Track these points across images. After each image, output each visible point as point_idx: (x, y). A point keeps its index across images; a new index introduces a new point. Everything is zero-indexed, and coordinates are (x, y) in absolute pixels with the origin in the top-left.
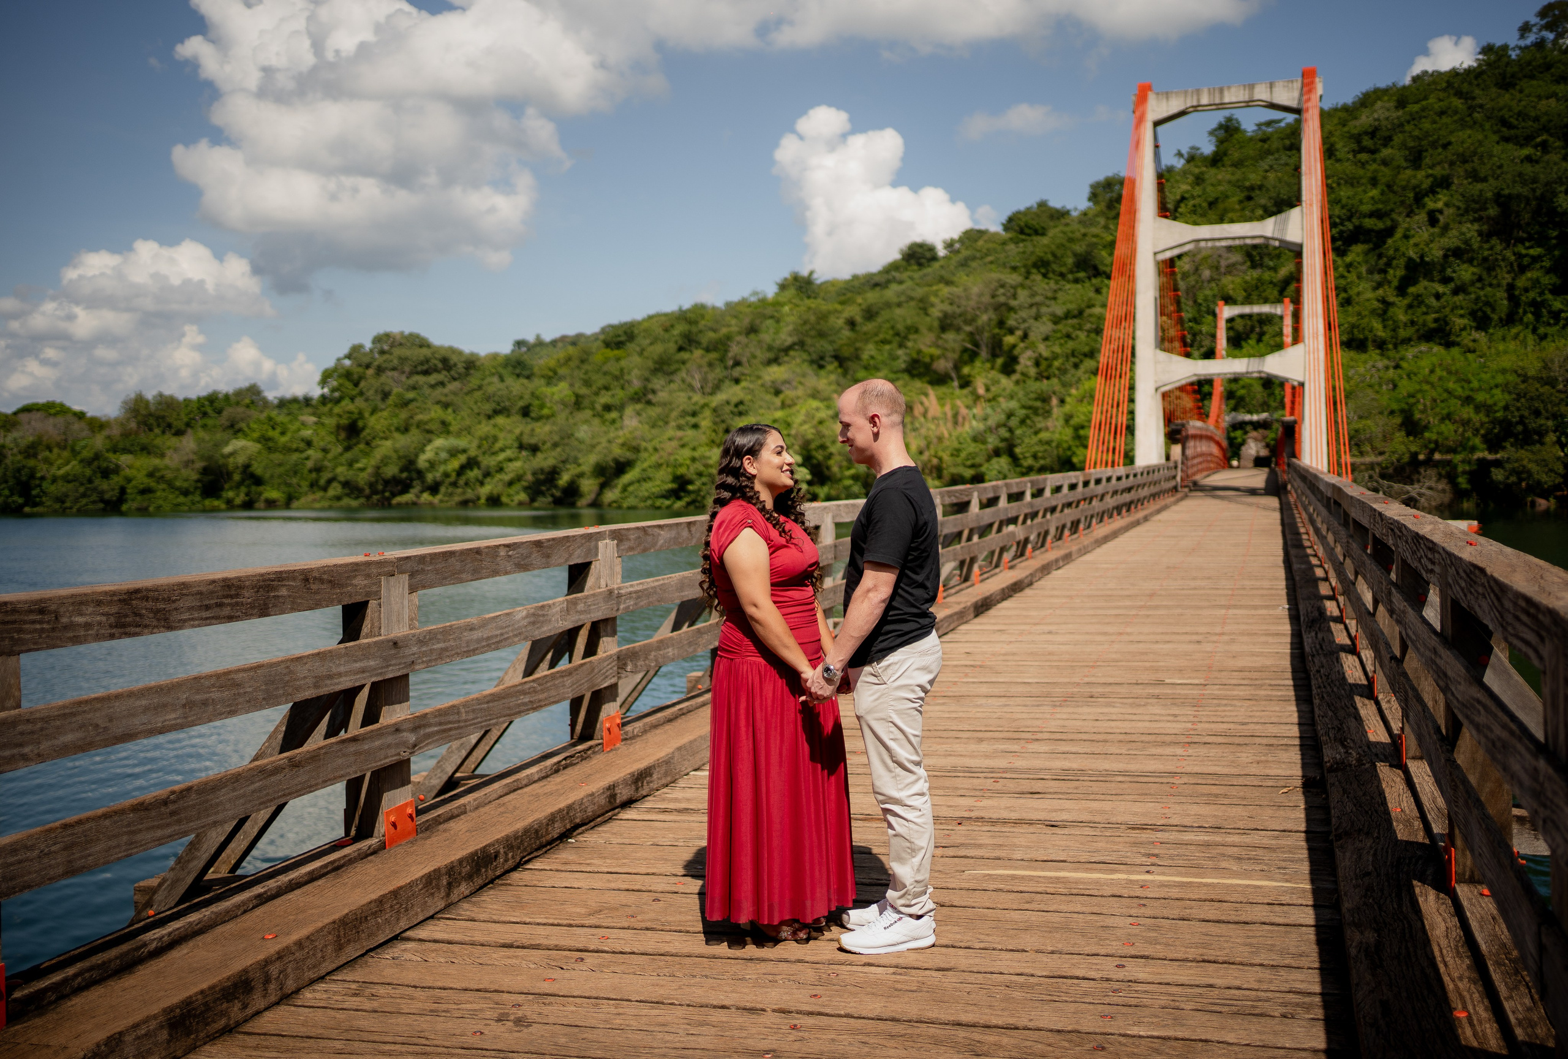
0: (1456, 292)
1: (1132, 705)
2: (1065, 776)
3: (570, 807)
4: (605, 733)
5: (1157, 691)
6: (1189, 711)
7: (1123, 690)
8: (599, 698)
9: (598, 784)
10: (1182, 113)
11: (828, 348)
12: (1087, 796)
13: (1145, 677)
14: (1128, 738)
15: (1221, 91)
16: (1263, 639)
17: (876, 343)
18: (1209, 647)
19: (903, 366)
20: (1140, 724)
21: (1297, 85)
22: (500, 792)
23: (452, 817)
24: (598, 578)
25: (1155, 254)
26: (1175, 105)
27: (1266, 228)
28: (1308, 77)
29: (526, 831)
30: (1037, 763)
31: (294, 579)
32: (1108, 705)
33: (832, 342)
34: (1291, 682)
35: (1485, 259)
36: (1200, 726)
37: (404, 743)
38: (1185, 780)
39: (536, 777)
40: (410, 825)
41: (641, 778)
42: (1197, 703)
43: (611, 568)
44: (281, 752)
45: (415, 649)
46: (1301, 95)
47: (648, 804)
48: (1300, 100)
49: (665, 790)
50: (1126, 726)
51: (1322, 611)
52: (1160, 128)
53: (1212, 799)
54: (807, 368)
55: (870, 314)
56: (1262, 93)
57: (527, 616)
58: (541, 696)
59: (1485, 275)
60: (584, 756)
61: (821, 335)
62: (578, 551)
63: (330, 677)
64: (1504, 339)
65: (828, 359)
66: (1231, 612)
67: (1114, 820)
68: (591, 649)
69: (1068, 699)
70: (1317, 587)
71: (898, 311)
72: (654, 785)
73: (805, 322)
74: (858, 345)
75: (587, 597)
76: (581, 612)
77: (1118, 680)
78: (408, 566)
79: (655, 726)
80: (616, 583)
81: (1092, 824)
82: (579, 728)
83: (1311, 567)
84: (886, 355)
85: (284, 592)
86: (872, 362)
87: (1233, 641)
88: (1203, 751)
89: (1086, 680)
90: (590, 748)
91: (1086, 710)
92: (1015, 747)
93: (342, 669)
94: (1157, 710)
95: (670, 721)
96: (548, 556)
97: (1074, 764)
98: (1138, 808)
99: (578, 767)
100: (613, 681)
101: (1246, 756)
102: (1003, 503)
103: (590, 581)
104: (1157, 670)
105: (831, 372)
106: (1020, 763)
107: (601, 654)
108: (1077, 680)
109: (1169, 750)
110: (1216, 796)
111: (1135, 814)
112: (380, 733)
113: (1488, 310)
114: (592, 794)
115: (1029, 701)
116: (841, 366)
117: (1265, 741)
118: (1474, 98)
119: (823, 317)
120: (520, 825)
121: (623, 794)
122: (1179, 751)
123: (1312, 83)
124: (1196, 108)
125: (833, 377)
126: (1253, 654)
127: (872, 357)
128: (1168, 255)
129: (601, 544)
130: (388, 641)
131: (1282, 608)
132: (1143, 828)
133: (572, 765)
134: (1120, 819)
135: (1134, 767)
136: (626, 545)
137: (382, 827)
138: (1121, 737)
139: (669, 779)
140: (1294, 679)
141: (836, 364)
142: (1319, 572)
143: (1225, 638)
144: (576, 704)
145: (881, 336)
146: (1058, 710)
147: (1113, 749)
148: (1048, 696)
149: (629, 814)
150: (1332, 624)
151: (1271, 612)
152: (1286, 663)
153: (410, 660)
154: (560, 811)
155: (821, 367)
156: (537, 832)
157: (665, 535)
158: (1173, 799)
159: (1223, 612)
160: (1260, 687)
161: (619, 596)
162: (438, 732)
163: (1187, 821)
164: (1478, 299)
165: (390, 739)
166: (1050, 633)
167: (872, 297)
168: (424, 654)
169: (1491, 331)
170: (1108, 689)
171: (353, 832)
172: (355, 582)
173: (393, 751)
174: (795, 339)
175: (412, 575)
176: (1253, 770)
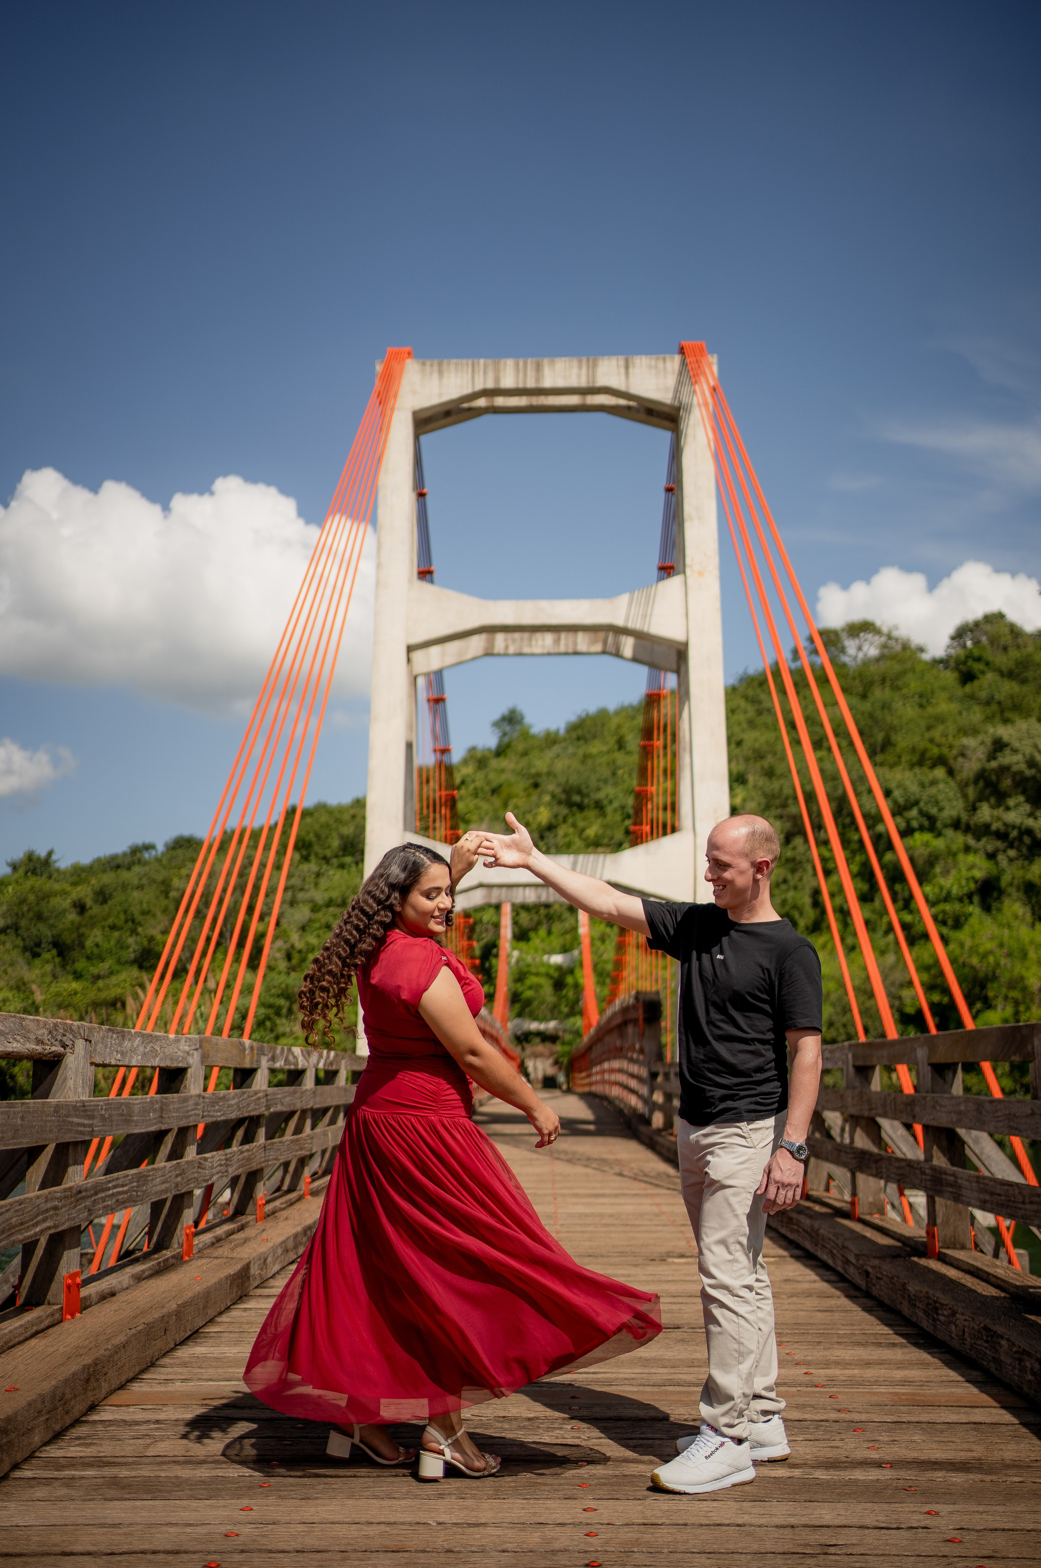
11: (47, 933)
17: (103, 928)
19: (132, 956)
25: (410, 649)
26: (454, 386)
33: (52, 926)
46: (679, 383)
48: (677, 391)
52: (423, 438)
54: (16, 955)
55: (103, 896)
56: (611, 373)
61: (39, 917)
65: (43, 946)
71: (136, 894)
73: (23, 901)
74: (82, 930)
84: (113, 943)
86: (96, 951)
105: (47, 962)
113: (796, 915)
116: (60, 954)
119: (46, 896)
123: (699, 364)
125: (48, 968)
127: (97, 945)
141: (54, 952)
145: (110, 921)
155: (36, 955)
167: (108, 878)
174: (9, 921)
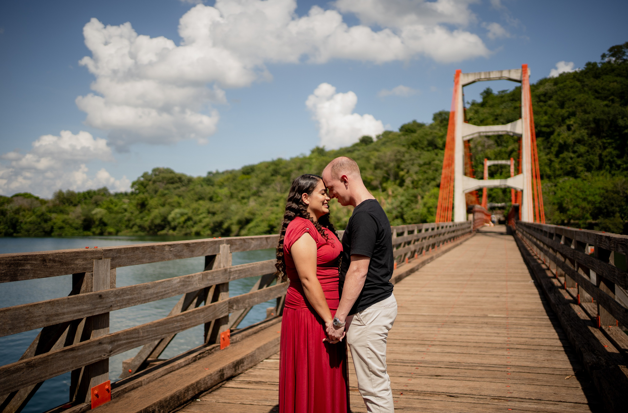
0: (578, 157)
1: (476, 327)
2: (451, 366)
3: (198, 383)
4: (221, 341)
5: (486, 320)
6: (504, 331)
7: (469, 319)
8: (219, 323)
9: (214, 369)
10: (474, 82)
12: (465, 378)
13: (478, 313)
14: (478, 345)
15: (489, 73)
16: (527, 296)
18: (504, 299)
20: (482, 338)
21: (520, 71)
22: (162, 374)
23: (133, 388)
24: (220, 263)
25: (463, 138)
26: (471, 79)
27: (508, 128)
28: (524, 68)
29: (172, 397)
30: (436, 358)
31: (36, 260)
32: (464, 327)
34: (547, 317)
35: (590, 144)
36: (511, 339)
37: (105, 351)
38: (513, 369)
39: (183, 364)
40: (107, 395)
41: (238, 364)
42: (506, 327)
43: (227, 258)
44: (36, 355)
45: (113, 299)
46: (522, 74)
47: (241, 378)
48: (521, 77)
49: (250, 370)
50: (476, 339)
51: (553, 284)
52: (465, 88)
53: (531, 382)
56: (506, 74)
57: (180, 282)
58: (187, 323)
59: (590, 150)
60: (210, 352)
62: (209, 250)
63: (57, 315)
64: (598, 175)
66: (509, 283)
67: (483, 393)
68: (215, 299)
69: (444, 324)
70: (545, 273)
72: (245, 368)
75: (213, 272)
76: (210, 280)
77: (466, 314)
78: (111, 254)
79: (248, 336)
80: (229, 266)
81: (471, 396)
82: (208, 337)
83: (539, 265)
85: (28, 267)
87: (513, 297)
88: (517, 353)
89: (451, 314)
90: (213, 348)
91: (454, 329)
92: (424, 349)
93: (65, 310)
94: (488, 330)
95: (255, 333)
96: (193, 251)
97: (455, 359)
98: (493, 386)
99: (206, 358)
100: (226, 314)
101: (540, 356)
102: (406, 234)
103: (215, 264)
104: (482, 310)
106: (428, 358)
107: (220, 300)
108: (447, 314)
109: (500, 352)
110: (533, 380)
111: (493, 390)
112: (89, 346)
113: (591, 164)
114: (211, 375)
115: (426, 324)
117: (546, 348)
118: (584, 82)
120: (168, 394)
121: (228, 373)
122: (506, 353)
123: (526, 70)
124: (479, 80)
126: (525, 303)
128: (468, 138)
129: (221, 246)
130: (96, 295)
131: (531, 282)
132: (499, 398)
133: (203, 357)
134: (486, 393)
135: (485, 361)
136: (234, 247)
137: (89, 397)
138: (475, 344)
139: (253, 364)
140: (548, 315)
142: (544, 266)
143: (509, 295)
144: (207, 326)
146: (441, 329)
147: (472, 351)
148: (434, 322)
149: (231, 384)
150: (560, 290)
151: (527, 283)
152: (542, 307)
153: (109, 305)
154: (192, 385)
156: (178, 397)
157: (254, 243)
158: (511, 381)
159: (505, 283)
160: (534, 319)
161: (230, 272)
162: (125, 344)
163: (522, 395)
164: (587, 160)
165: (95, 349)
166: (430, 291)
168: (119, 301)
169: (593, 172)
170: (462, 319)
171: (74, 399)
172: (77, 262)
173: (97, 355)
175: (113, 259)
176: (546, 364)
